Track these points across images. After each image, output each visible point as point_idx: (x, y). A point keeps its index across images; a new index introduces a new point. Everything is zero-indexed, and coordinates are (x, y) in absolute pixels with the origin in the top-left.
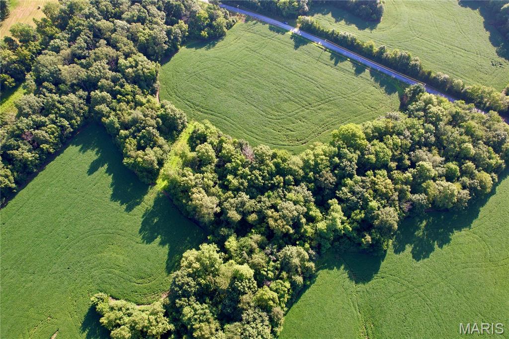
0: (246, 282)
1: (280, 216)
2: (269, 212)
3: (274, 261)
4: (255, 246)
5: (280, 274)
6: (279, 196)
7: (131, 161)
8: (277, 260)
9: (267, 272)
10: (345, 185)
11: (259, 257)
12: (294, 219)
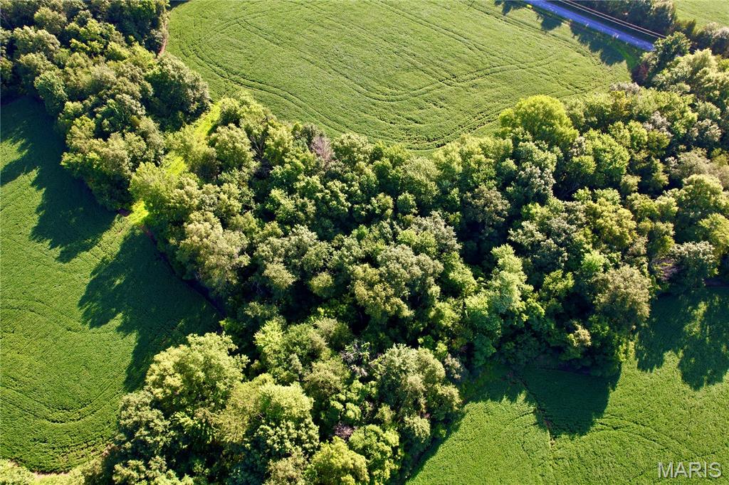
0: (288, 428)
1: (381, 275)
2: (359, 270)
3: (363, 380)
4: (321, 342)
5: (375, 411)
6: (383, 236)
7: (77, 158)
8: (371, 378)
9: (344, 403)
10: (530, 217)
11: (327, 369)
12: (415, 286)
